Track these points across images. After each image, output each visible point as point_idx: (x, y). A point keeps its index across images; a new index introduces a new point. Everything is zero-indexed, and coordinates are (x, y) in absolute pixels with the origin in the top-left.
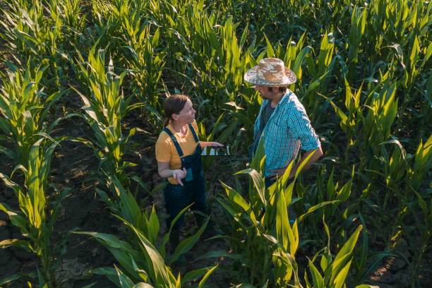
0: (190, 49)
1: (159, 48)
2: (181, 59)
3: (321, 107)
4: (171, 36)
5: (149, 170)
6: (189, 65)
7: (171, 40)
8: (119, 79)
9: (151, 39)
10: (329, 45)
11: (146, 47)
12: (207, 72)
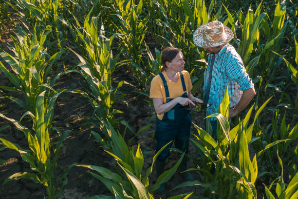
0: (168, 16)
1: (142, 16)
2: (160, 24)
3: (275, 64)
4: (152, 6)
5: (135, 116)
6: (167, 29)
7: (152, 9)
8: (109, 42)
9: (136, 8)
10: (281, 12)
11: (132, 15)
12: (182, 35)
